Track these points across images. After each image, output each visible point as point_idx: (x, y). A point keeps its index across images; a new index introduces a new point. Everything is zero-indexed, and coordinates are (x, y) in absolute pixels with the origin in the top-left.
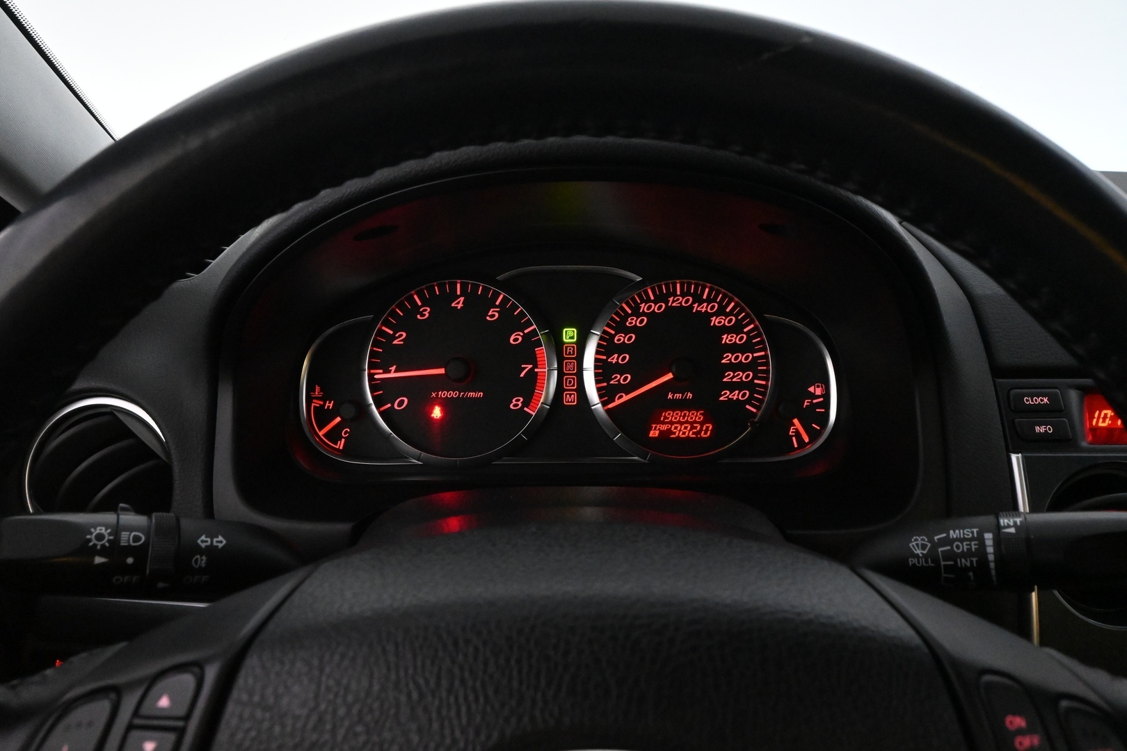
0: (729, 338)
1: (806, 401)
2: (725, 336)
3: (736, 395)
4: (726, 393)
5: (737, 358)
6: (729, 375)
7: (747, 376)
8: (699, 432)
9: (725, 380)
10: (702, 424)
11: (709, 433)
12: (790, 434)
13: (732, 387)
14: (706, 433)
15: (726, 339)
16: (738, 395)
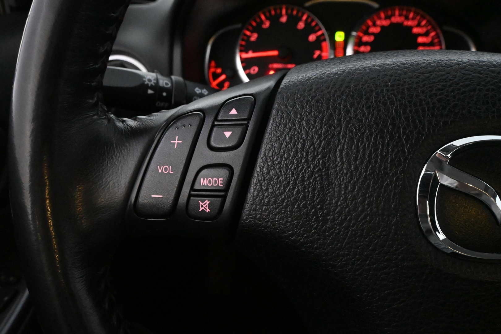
2: (419, 39)
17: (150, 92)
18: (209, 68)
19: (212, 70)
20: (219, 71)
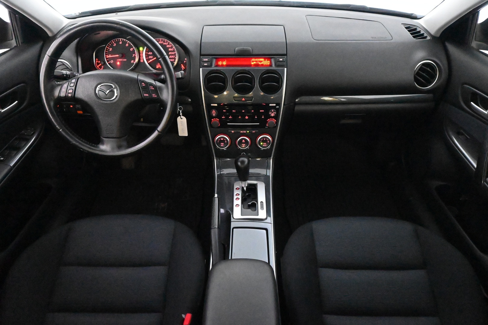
17: (65, 76)
18: (95, 61)
19: (97, 62)
20: (99, 62)
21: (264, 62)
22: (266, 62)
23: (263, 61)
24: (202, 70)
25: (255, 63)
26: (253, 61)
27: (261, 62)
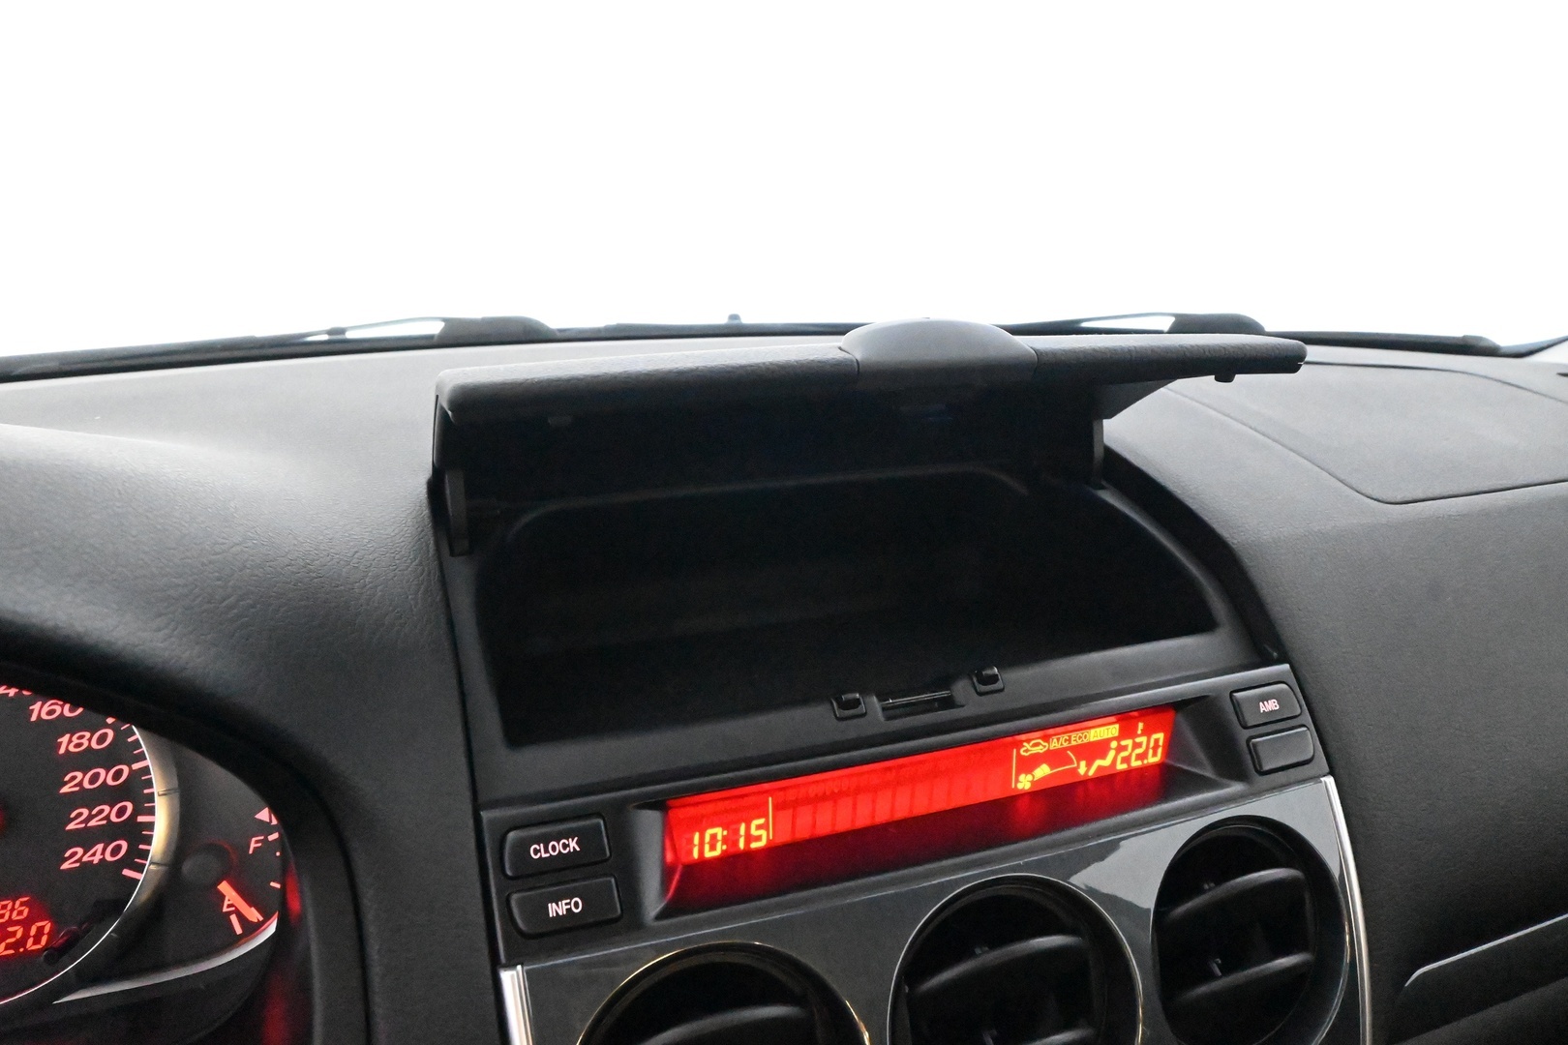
0: (75, 740)
1: (254, 839)
2: (65, 739)
3: (98, 853)
4: (74, 854)
5: (94, 779)
6: (80, 814)
7: (121, 812)
8: (22, 942)
9: (71, 826)
10: (26, 924)
11: (44, 939)
12: (225, 909)
13: (87, 838)
14: (37, 941)
15: (67, 744)
16: (103, 853)
21: (1120, 749)
22: (1137, 745)
23: (1114, 744)
24: (536, 989)
25: (1043, 771)
26: (1029, 764)
27: (1100, 749)
